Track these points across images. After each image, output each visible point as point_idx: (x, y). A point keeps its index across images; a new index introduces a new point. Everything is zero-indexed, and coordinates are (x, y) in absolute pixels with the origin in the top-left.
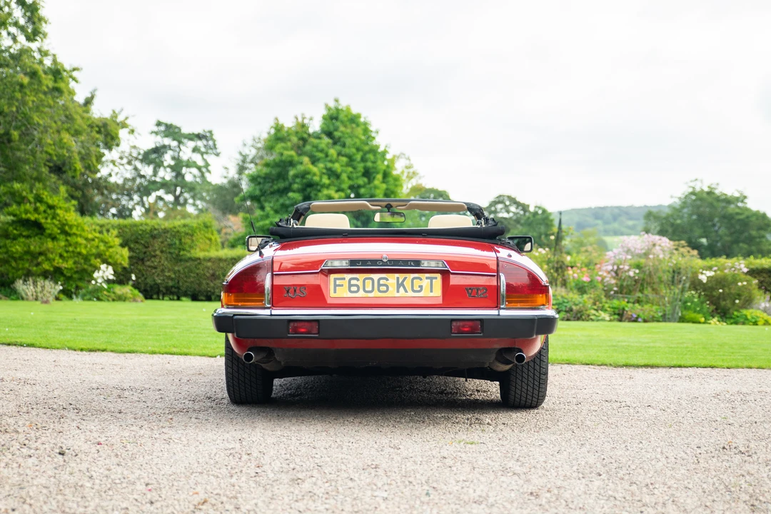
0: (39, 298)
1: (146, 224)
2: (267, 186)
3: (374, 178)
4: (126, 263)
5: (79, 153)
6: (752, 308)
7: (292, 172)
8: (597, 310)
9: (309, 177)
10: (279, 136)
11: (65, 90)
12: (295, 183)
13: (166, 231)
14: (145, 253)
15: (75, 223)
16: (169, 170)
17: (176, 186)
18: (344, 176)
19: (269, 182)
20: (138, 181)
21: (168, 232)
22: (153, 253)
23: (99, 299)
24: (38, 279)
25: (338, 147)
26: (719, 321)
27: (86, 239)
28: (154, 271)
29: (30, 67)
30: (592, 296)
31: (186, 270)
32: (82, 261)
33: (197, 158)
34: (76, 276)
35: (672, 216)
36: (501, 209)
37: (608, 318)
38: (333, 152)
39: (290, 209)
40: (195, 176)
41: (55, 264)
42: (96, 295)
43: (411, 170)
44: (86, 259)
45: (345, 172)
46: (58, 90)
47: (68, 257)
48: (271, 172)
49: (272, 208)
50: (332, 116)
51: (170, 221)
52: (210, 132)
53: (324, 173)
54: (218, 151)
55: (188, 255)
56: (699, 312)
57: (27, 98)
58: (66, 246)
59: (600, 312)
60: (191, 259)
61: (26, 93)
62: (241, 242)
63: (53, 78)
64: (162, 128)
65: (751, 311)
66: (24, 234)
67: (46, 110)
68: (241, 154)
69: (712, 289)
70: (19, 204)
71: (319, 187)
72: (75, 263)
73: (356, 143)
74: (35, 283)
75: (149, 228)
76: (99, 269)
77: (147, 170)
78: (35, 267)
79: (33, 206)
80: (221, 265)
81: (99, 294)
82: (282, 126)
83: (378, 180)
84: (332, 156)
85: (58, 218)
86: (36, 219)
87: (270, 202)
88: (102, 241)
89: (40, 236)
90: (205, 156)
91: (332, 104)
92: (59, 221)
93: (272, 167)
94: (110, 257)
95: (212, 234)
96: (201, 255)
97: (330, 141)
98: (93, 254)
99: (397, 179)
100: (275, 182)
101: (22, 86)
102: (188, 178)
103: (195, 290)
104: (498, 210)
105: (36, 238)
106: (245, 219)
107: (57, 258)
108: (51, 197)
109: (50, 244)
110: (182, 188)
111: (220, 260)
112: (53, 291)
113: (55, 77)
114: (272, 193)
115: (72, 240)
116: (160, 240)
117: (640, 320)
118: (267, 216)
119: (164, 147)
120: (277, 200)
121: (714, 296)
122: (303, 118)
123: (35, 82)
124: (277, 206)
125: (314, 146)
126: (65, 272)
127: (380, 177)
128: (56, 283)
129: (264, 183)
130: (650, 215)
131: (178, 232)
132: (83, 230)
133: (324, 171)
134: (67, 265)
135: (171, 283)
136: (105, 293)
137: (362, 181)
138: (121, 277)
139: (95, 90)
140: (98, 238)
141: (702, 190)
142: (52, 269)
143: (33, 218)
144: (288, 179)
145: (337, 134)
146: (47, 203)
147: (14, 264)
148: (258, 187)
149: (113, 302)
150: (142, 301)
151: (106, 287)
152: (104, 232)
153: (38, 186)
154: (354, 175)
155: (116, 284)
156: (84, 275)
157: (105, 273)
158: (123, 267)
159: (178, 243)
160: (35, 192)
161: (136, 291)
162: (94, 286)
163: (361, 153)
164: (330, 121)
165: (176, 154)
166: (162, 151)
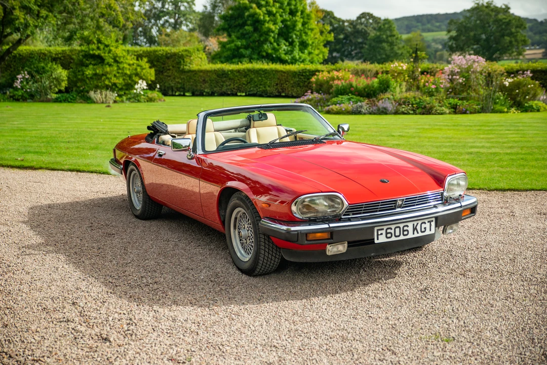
0: (105, 102)
1: (163, 50)
2: (233, 21)
3: (295, 15)
4: (153, 78)
5: (122, 12)
7: (247, 14)
9: (256, 16)
12: (248, 20)
13: (175, 54)
14: (163, 68)
15: (122, 55)
16: (170, 4)
17: (176, 13)
18: (278, 14)
22: (168, 68)
23: (139, 101)
24: (103, 90)
27: (129, 65)
28: (169, 78)
31: (188, 78)
32: (128, 78)
34: (124, 87)
35: (465, 22)
38: (270, 1)
39: (246, 36)
40: (186, 8)
41: (112, 81)
42: (136, 99)
43: (315, 5)
44: (130, 77)
47: (119, 76)
48: (234, 13)
49: (235, 36)
51: (177, 48)
53: (265, 14)
55: (189, 69)
58: (117, 69)
60: (190, 71)
62: (218, 56)
65: (535, 102)
66: (93, 62)
69: (512, 90)
71: (263, 22)
72: (124, 80)
74: (101, 93)
75: (165, 53)
76: (138, 83)
77: (159, 5)
78: (98, 82)
79: (96, 45)
80: (209, 74)
81: (139, 98)
83: (298, 16)
84: (270, 3)
86: (99, 54)
87: (234, 32)
88: (138, 65)
89: (102, 64)
92: (113, 54)
93: (235, 10)
94: (144, 75)
95: (202, 55)
96: (194, 67)
98: (134, 74)
99: (308, 15)
100: (237, 20)
102: (182, 8)
103: (194, 89)
104: (362, 22)
105: (100, 65)
106: (220, 43)
107: (113, 77)
108: (107, 39)
109: (108, 69)
110: (179, 15)
111: (208, 71)
112: (112, 97)
114: (236, 26)
115: (121, 66)
117: (468, 112)
118: (233, 41)
120: (239, 31)
124: (239, 34)
126: (118, 85)
127: (299, 14)
128: (113, 92)
129: (230, 20)
131: (182, 55)
132: (127, 59)
133: (266, 12)
134: (120, 81)
135: (179, 86)
136: (142, 97)
137: (287, 17)
138: (151, 87)
140: (136, 63)
141: (483, 5)
142: (110, 84)
143: (97, 53)
144: (244, 18)
146: (104, 43)
147: (88, 81)
148: (226, 23)
149: (147, 103)
150: (164, 101)
151: (142, 93)
152: (140, 59)
153: (98, 32)
154: (284, 14)
155: (148, 91)
156: (129, 86)
157: (142, 85)
158: (151, 81)
159: (182, 61)
160: (97, 36)
161: (160, 95)
162: (135, 93)
163: (287, 0)
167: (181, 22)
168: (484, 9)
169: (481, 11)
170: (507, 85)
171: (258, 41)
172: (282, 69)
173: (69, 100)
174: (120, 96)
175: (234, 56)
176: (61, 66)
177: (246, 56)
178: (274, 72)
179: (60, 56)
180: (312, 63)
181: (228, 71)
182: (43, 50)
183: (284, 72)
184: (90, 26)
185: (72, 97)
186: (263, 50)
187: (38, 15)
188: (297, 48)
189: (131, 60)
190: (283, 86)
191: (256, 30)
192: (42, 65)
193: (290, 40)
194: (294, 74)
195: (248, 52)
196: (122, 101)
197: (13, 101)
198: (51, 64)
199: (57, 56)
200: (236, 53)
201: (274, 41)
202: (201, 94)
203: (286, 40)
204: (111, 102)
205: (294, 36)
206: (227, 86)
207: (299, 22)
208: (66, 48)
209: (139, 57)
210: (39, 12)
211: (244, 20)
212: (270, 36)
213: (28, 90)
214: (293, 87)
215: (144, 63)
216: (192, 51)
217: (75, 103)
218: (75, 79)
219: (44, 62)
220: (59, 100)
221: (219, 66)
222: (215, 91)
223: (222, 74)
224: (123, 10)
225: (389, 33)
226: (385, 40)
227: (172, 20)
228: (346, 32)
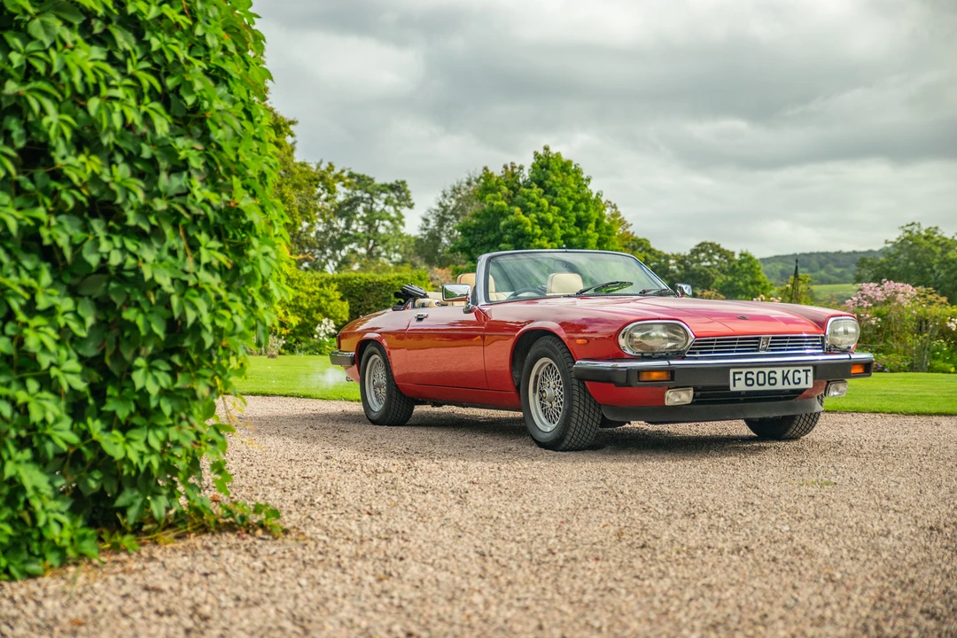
1: (359, 278)
2: (479, 236)
3: (586, 227)
4: (345, 317)
5: (300, 207)
7: (503, 223)
9: (519, 227)
10: (487, 185)
12: (506, 233)
13: (380, 284)
14: (360, 307)
16: (361, 223)
17: (369, 239)
18: (556, 225)
19: (479, 233)
20: (331, 234)
21: (382, 285)
22: (368, 306)
23: (320, 353)
25: (549, 196)
27: (308, 293)
32: (305, 315)
34: (298, 331)
35: (887, 262)
36: (704, 258)
38: (544, 202)
40: (388, 228)
42: (318, 349)
43: (618, 218)
44: (308, 313)
45: (558, 222)
48: (481, 223)
50: (544, 164)
51: (385, 274)
52: (403, 183)
53: (536, 223)
54: (412, 202)
56: (949, 361)
64: (355, 180)
68: (440, 204)
71: (531, 238)
73: (567, 192)
75: (363, 282)
76: (321, 323)
77: (341, 223)
81: (322, 349)
82: (491, 176)
83: (590, 229)
84: (543, 205)
88: (322, 295)
90: (398, 208)
91: (541, 152)
93: (483, 218)
94: (332, 311)
97: (542, 191)
98: (315, 308)
100: (485, 233)
102: (382, 230)
104: (701, 259)
110: (375, 241)
112: (276, 345)
114: (482, 244)
116: (375, 293)
117: (886, 370)
119: (357, 199)
122: (513, 168)
125: (524, 196)
127: (592, 225)
128: (279, 338)
129: (474, 233)
130: (862, 261)
131: (393, 285)
132: (304, 284)
133: (536, 221)
136: (326, 347)
137: (574, 230)
140: (319, 292)
141: (920, 234)
144: (499, 230)
145: (548, 183)
148: (467, 238)
151: (327, 340)
152: (324, 286)
154: (566, 225)
156: (307, 329)
157: (326, 327)
158: (343, 321)
162: (316, 341)
163: (573, 202)
164: (539, 169)
165: (369, 206)
166: (354, 203)
167: (379, 254)
168: (922, 240)
169: (917, 244)
170: (954, 329)
174: (288, 345)
196: (293, 354)
207: (591, 238)
211: (497, 234)
215: (333, 291)
216: (409, 279)
224: (303, 206)
225: (749, 278)
226: (744, 290)
227: (363, 251)
228: (672, 275)
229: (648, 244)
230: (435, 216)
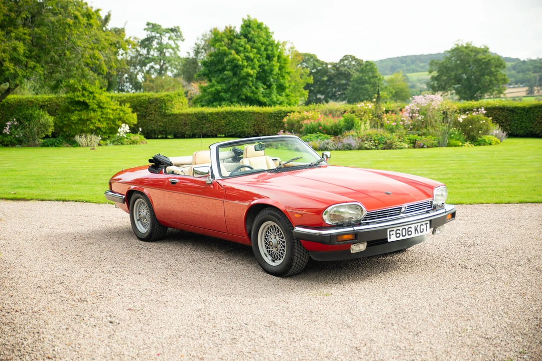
0: (89, 145)
1: (145, 96)
2: (213, 67)
3: (272, 60)
4: (135, 122)
5: (105, 61)
6: (489, 134)
7: (226, 60)
8: (400, 142)
9: (235, 61)
10: (216, 38)
11: (94, 24)
12: (228, 65)
15: (106, 101)
16: (156, 50)
17: (161, 60)
18: (255, 60)
19: (213, 65)
20: (139, 58)
21: (158, 100)
22: (150, 112)
23: (122, 144)
24: (88, 135)
25: (251, 43)
26: (470, 144)
27: (113, 110)
28: (152, 122)
29: (73, 14)
30: (398, 134)
31: (170, 121)
32: (111, 123)
33: (171, 42)
34: (108, 131)
35: (445, 62)
37: (407, 146)
38: (248, 46)
39: (226, 81)
40: (171, 54)
41: (97, 126)
42: (120, 141)
43: (294, 50)
44: (114, 121)
45: (256, 58)
46: (90, 24)
47: (103, 121)
48: (214, 59)
49: (215, 80)
50: (247, 25)
51: (159, 94)
52: (178, 27)
54: (184, 38)
55: (170, 112)
56: (458, 140)
57: (73, 32)
58: (101, 115)
59: (402, 143)
60: (172, 115)
61: (72, 29)
62: (199, 100)
63: (87, 19)
64: (151, 26)
65: (488, 136)
66: (78, 109)
67: (84, 36)
68: (196, 44)
69: (466, 126)
70: (74, 92)
71: (241, 67)
72: (107, 124)
73: (261, 40)
74: (86, 137)
75: (147, 98)
76: (121, 127)
78: (84, 127)
79: (81, 92)
80: (189, 117)
81: (122, 141)
82: (218, 32)
83: (275, 61)
84: (248, 48)
85: (96, 99)
86: (84, 100)
87: (214, 77)
88: (121, 110)
89: (86, 110)
90: (176, 42)
91: (246, 18)
92: (97, 100)
93: (214, 57)
94: (127, 119)
95: (183, 99)
96: (176, 111)
97: (246, 40)
98: (117, 118)
99: (285, 60)
100: (217, 65)
101: (69, 25)
102: (167, 54)
103: (175, 132)
104: (345, 64)
106: (201, 88)
107: (97, 122)
108: (91, 87)
109: (92, 114)
110: (164, 61)
111: (188, 115)
112: (96, 140)
113: (87, 17)
114: (215, 72)
115: (105, 111)
116: (154, 104)
117: (425, 146)
118: (213, 86)
119: (152, 37)
120: (219, 76)
121: (467, 130)
122: (230, 27)
123: (77, 21)
124: (219, 79)
125: (237, 44)
126: (102, 129)
127: (276, 59)
128: (98, 136)
129: (210, 66)
130: (433, 61)
131: (164, 99)
132: (110, 105)
133: (244, 58)
134: (103, 125)
135: (161, 129)
136: (125, 140)
137: (265, 62)
138: (134, 130)
139: (110, 11)
140: (119, 109)
141: (462, 46)
142: (95, 128)
143: (82, 100)
144: (224, 63)
145: (250, 36)
146: (89, 91)
147: (73, 126)
148: (207, 68)
149: (130, 145)
150: (146, 143)
151: (125, 136)
152: (123, 105)
153: (83, 80)
154: (261, 59)
155: (131, 134)
156: (113, 130)
157: (124, 129)
158: (134, 125)
159: (164, 106)
160: (82, 84)
161: (142, 137)
162: (119, 137)
163: (264, 46)
164: (245, 28)
165: (160, 41)
166: (151, 39)
167: (167, 68)
168: (464, 49)
169: (461, 51)
170: (461, 122)
171: (238, 85)
172: (259, 111)
173: (56, 144)
174: (103, 139)
175: (215, 100)
176: (48, 112)
177: (226, 99)
178: (251, 114)
179: (46, 103)
180: (290, 105)
181: (208, 114)
182: (31, 98)
183: (261, 114)
184: (75, 74)
185: (58, 142)
186: (242, 93)
187: (26, 66)
188: (275, 91)
189: (114, 105)
190: (260, 126)
191: (235, 74)
192: (30, 112)
193: (268, 83)
194: (271, 115)
195: (228, 95)
196: (107, 144)
197: (2, 147)
198: (38, 110)
199: (43, 104)
200: (217, 96)
201: (253, 85)
202: (183, 136)
203: (264, 84)
204: (96, 145)
205: (272, 80)
206: (207, 128)
207: (276, 66)
208: (52, 96)
209: (122, 102)
210: (27, 63)
212: (249, 80)
213: (17, 136)
214: (269, 127)
215: (127, 108)
216: (173, 95)
217: (61, 147)
218: (61, 125)
219: (32, 110)
220: (46, 144)
221: (198, 109)
222: (196, 133)
223: (202, 117)
224: (107, 59)
225: (371, 75)
226: (368, 81)
227: (157, 67)
228: (329, 74)
229: (316, 57)
230: (193, 51)
